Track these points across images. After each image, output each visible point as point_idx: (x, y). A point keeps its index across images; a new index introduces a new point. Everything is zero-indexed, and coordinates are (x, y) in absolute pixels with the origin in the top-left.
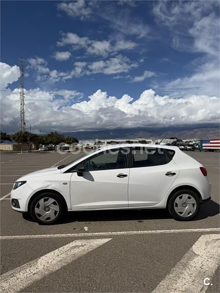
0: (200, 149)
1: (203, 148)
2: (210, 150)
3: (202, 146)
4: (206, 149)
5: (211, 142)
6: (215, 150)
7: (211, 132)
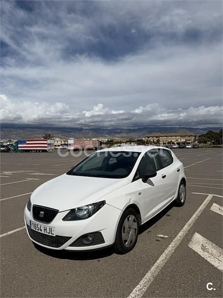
0: (16, 150)
1: (19, 149)
2: (26, 151)
3: (18, 147)
4: (22, 150)
5: (27, 142)
6: (31, 150)
7: (14, 132)
